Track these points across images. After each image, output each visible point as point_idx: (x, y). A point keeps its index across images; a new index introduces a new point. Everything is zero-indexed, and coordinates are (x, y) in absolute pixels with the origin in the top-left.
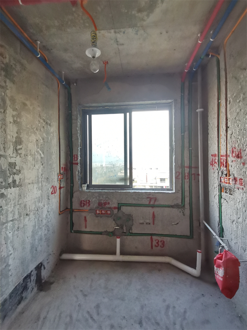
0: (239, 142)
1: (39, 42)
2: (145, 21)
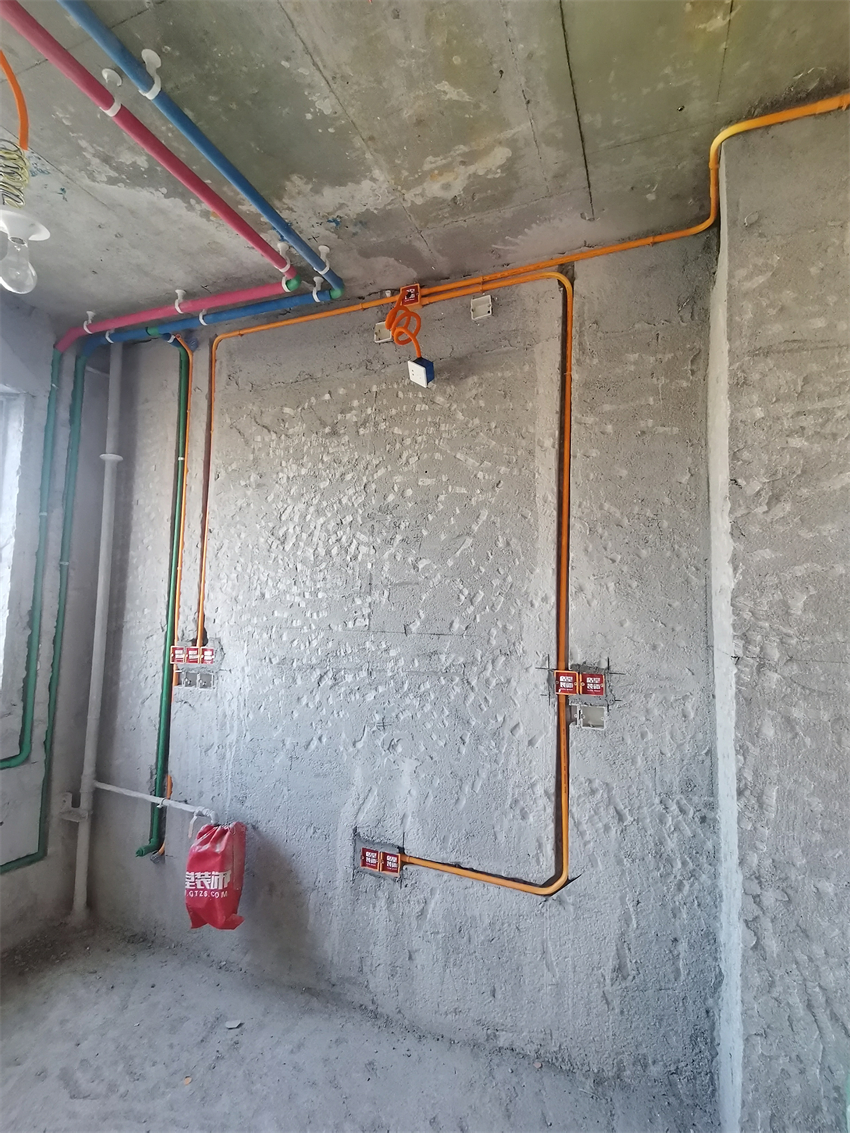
0: (239, 569)
2: (94, 181)
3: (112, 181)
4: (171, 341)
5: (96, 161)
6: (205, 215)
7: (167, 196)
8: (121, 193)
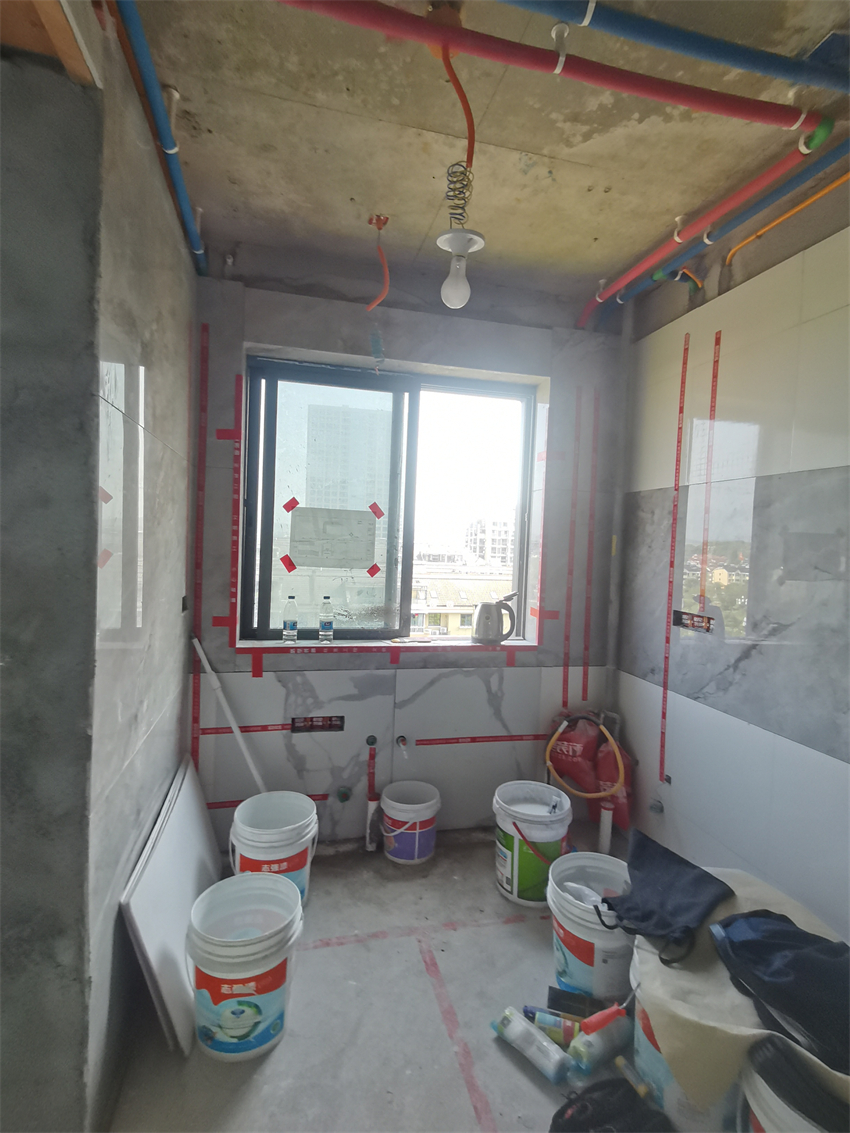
1: (177, 95)
2: (571, 146)
3: (587, 137)
4: (677, 278)
5: (567, 126)
6: (686, 117)
7: (640, 121)
8: (598, 143)
